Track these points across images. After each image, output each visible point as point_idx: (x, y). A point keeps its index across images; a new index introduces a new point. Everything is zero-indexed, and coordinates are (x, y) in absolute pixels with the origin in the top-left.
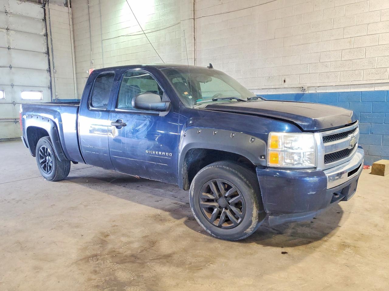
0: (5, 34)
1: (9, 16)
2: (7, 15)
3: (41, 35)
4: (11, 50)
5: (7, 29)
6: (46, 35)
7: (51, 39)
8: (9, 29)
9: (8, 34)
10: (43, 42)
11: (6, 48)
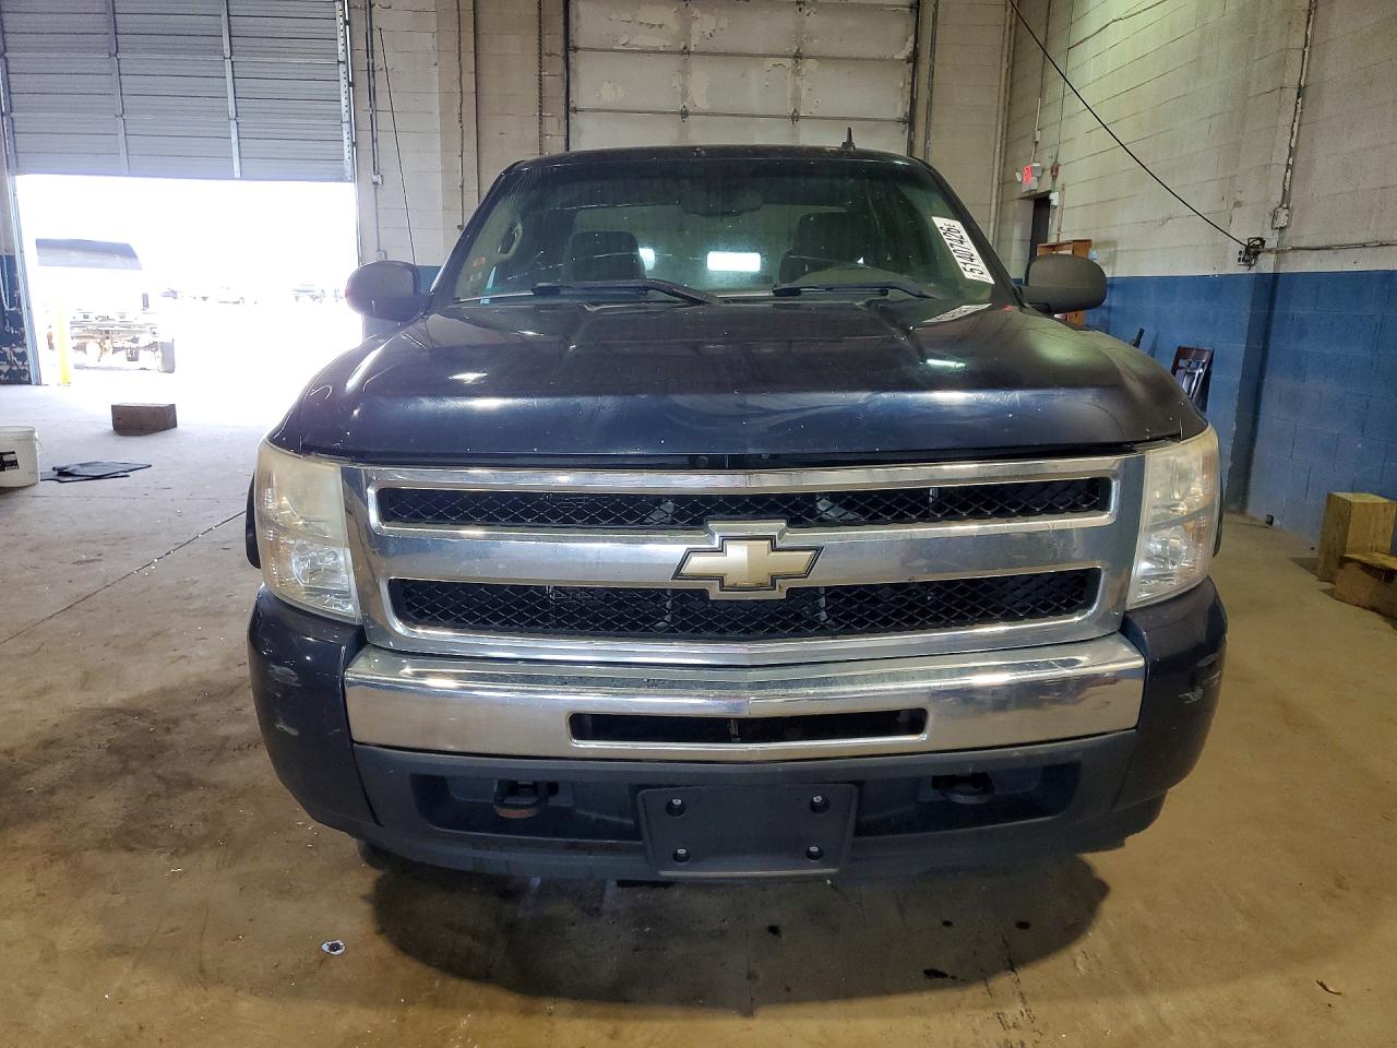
0: (789, 74)
1: (807, 11)
2: (800, 10)
3: (897, 60)
4: (801, 121)
5: (798, 57)
6: (914, 58)
7: (932, 67)
8: (801, 58)
9: (797, 73)
10: (901, 84)
11: (785, 117)
